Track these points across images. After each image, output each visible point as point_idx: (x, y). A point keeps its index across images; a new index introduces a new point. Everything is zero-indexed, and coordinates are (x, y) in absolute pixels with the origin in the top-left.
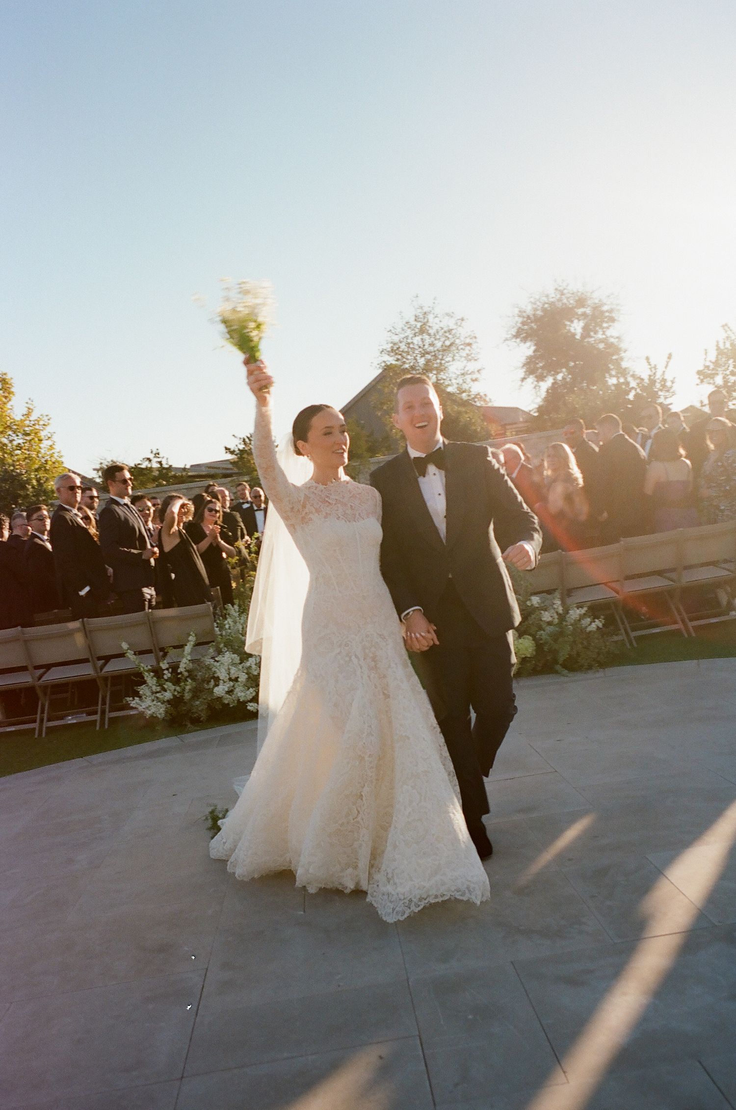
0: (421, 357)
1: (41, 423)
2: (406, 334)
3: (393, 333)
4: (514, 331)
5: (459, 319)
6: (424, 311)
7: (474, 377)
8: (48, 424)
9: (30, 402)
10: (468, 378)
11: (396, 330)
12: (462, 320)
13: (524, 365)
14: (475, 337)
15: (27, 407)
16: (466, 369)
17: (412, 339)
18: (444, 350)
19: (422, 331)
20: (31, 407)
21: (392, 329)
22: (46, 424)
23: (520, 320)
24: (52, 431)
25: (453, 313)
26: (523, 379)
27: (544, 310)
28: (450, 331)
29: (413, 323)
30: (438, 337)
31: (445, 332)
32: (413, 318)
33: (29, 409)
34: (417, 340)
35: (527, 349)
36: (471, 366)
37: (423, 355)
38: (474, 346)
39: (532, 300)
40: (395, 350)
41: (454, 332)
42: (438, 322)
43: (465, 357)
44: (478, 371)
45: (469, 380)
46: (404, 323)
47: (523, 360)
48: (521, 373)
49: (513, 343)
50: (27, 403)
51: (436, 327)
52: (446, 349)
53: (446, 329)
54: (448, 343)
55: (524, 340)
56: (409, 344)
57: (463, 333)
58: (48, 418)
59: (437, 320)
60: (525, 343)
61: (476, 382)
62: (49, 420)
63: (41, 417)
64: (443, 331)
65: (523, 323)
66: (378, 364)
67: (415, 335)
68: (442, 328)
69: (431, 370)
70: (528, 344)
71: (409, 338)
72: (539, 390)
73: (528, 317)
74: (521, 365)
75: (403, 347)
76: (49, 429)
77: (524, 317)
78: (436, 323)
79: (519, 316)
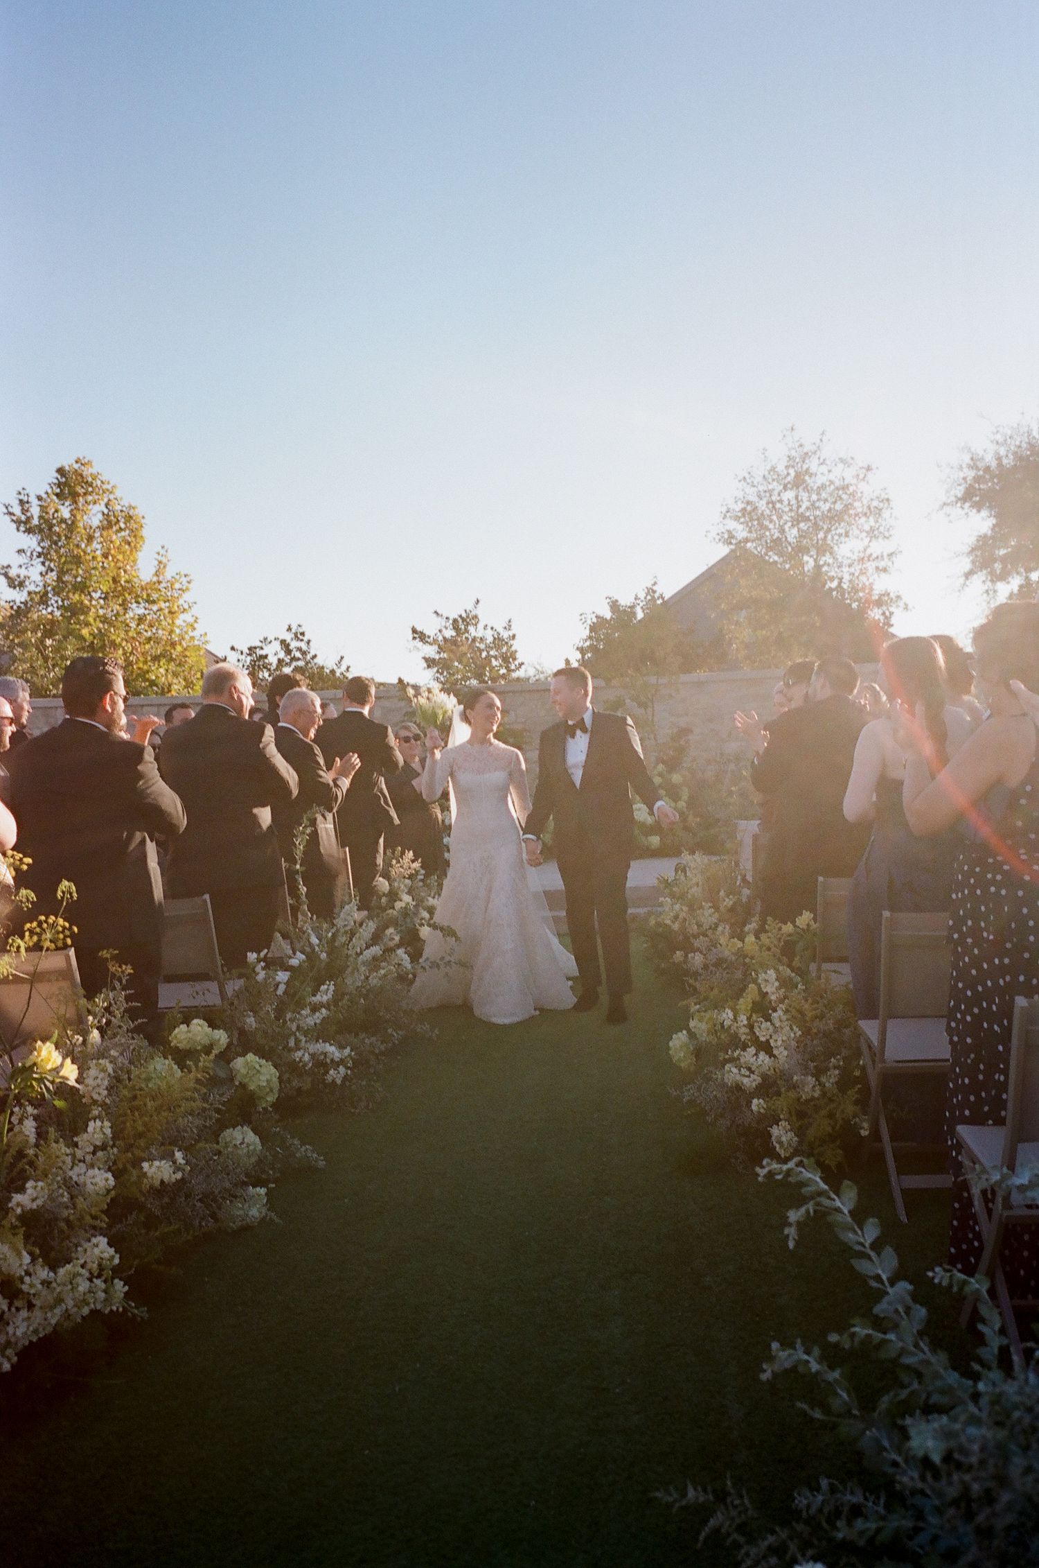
0: (793, 525)
1: (177, 586)
2: (770, 487)
3: (748, 484)
4: (960, 492)
5: (863, 468)
6: (805, 450)
7: (882, 564)
8: (187, 589)
9: (162, 552)
10: (871, 566)
11: (752, 479)
12: (869, 469)
13: (973, 550)
14: (888, 500)
15: (156, 559)
16: (868, 552)
17: (779, 495)
18: (832, 518)
19: (799, 482)
20: (164, 560)
21: (747, 476)
22: (184, 588)
23: (971, 474)
24: (190, 601)
25: (852, 458)
26: (968, 575)
27: (1018, 457)
28: (844, 488)
29: (781, 468)
30: (824, 495)
31: (837, 489)
32: (784, 462)
33: (160, 562)
34: (789, 495)
35: (982, 523)
36: (877, 547)
37: (796, 521)
38: (886, 514)
39: (999, 438)
40: (748, 514)
41: (851, 489)
42: (826, 472)
43: (867, 532)
44: (890, 555)
45: (871, 570)
46: (769, 467)
47: (971, 540)
48: (966, 564)
49: (957, 511)
50: (158, 553)
51: (820, 480)
52: (834, 517)
53: (837, 483)
54: (839, 506)
55: (978, 507)
56: (773, 503)
57: (868, 490)
58: (188, 579)
59: (824, 469)
60: (979, 511)
61: (883, 575)
62: (189, 582)
63: (178, 577)
64: (832, 487)
65: (977, 479)
66: (718, 534)
67: (785, 488)
68: (832, 482)
69: (806, 550)
70: (984, 513)
71: (776, 493)
72: (994, 597)
73: (987, 469)
74: (967, 549)
75: (762, 505)
76: (187, 597)
77: (978, 469)
78: (822, 474)
79: (970, 467)
